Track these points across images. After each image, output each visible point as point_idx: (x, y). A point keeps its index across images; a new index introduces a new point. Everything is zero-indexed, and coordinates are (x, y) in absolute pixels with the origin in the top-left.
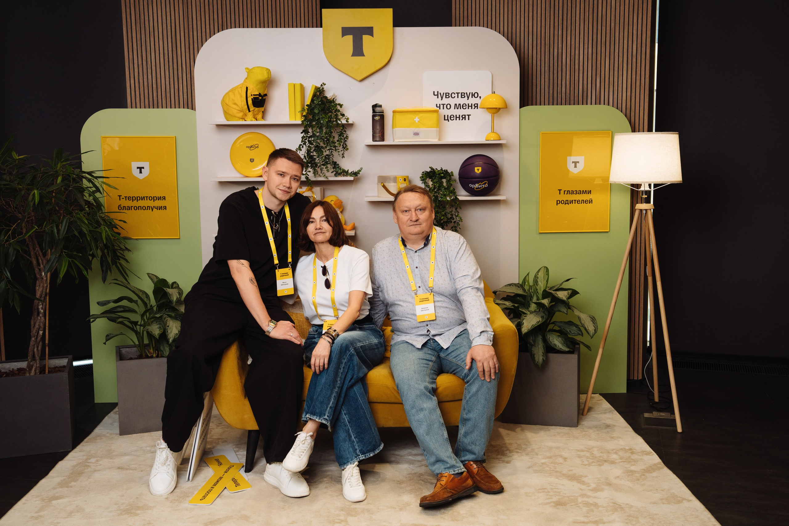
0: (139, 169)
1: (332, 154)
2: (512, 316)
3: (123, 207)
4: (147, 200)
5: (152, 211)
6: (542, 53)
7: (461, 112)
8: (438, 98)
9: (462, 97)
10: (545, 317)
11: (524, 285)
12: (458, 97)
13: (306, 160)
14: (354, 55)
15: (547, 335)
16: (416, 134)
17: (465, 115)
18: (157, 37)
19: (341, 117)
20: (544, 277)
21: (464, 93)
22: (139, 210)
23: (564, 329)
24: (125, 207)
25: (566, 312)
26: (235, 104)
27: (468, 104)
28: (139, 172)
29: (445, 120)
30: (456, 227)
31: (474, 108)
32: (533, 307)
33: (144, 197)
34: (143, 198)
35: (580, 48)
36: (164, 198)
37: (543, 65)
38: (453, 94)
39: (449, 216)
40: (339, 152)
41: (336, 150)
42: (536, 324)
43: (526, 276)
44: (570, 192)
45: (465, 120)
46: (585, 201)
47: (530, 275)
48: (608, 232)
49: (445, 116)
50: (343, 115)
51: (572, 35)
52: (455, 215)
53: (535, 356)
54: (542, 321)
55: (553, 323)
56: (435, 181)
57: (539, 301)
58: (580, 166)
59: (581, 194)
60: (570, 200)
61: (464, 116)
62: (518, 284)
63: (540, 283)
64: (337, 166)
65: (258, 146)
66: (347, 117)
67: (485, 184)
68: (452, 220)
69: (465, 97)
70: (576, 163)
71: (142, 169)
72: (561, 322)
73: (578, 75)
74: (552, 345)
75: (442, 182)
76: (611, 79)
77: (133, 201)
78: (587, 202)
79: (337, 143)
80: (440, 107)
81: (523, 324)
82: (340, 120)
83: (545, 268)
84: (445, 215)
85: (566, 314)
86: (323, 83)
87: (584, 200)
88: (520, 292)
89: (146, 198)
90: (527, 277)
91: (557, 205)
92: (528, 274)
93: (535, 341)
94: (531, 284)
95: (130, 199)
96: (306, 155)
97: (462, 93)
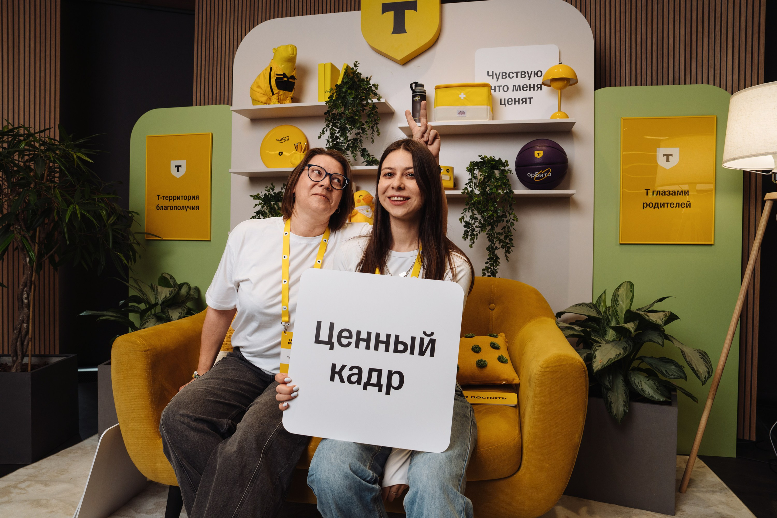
0: (177, 168)
1: (361, 139)
2: (581, 346)
3: (161, 206)
4: (182, 199)
5: (186, 211)
6: (622, 41)
7: (521, 94)
8: (493, 78)
9: (521, 77)
10: (628, 348)
11: (599, 306)
12: (517, 77)
13: (330, 145)
14: (394, 32)
15: (631, 375)
16: (462, 113)
17: (526, 99)
18: (224, 52)
19: (373, 95)
20: (626, 295)
21: (525, 72)
22: (174, 209)
23: (656, 367)
24: (163, 206)
25: (661, 343)
26: (259, 87)
27: (530, 85)
28: (177, 171)
29: (501, 104)
30: (509, 227)
31: (537, 90)
32: (611, 334)
33: (180, 196)
34: (178, 198)
35: (670, 30)
36: (198, 197)
37: (623, 55)
38: (511, 74)
39: (500, 213)
40: (366, 134)
41: (363, 133)
42: (614, 358)
43: (601, 295)
44: (661, 193)
45: (526, 103)
46: (681, 205)
47: (607, 292)
48: (711, 245)
49: (501, 99)
50: (376, 94)
51: (659, 17)
52: (508, 212)
53: (613, 405)
54: (624, 354)
55: (641, 358)
56: (484, 169)
57: (620, 325)
58: (674, 160)
59: (675, 195)
60: (661, 203)
61: (524, 100)
62: (591, 303)
63: (621, 303)
64: (366, 153)
65: (288, 139)
66: (379, 96)
67: (548, 172)
68: (504, 219)
69: (525, 76)
70: (668, 156)
71: (180, 168)
72: (652, 357)
73: (667, 61)
74: (638, 391)
75: (494, 172)
76: (711, 61)
77: (170, 201)
78: (683, 206)
79: (365, 124)
80: (495, 89)
81: (595, 356)
82: (370, 99)
83: (629, 283)
84: (495, 211)
85: (661, 345)
86: (356, 62)
87: (679, 203)
88: (593, 313)
89: (181, 197)
90: (603, 295)
91: (643, 209)
92: (604, 292)
93: (612, 383)
94: (609, 304)
95: (167, 199)
96: (330, 140)
97: (522, 72)
